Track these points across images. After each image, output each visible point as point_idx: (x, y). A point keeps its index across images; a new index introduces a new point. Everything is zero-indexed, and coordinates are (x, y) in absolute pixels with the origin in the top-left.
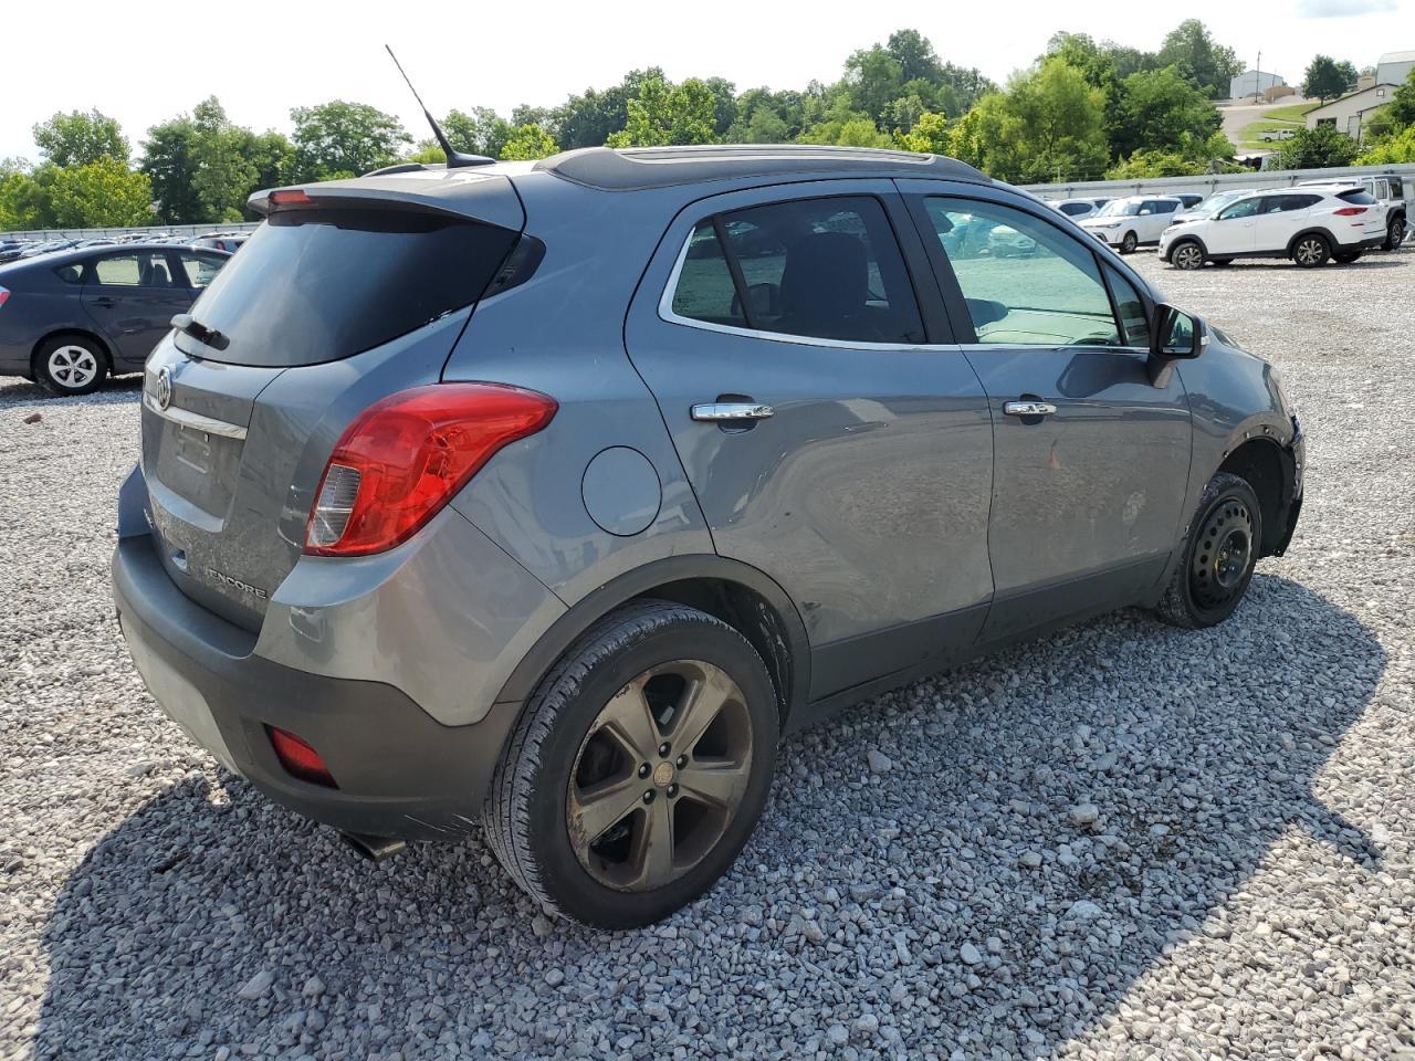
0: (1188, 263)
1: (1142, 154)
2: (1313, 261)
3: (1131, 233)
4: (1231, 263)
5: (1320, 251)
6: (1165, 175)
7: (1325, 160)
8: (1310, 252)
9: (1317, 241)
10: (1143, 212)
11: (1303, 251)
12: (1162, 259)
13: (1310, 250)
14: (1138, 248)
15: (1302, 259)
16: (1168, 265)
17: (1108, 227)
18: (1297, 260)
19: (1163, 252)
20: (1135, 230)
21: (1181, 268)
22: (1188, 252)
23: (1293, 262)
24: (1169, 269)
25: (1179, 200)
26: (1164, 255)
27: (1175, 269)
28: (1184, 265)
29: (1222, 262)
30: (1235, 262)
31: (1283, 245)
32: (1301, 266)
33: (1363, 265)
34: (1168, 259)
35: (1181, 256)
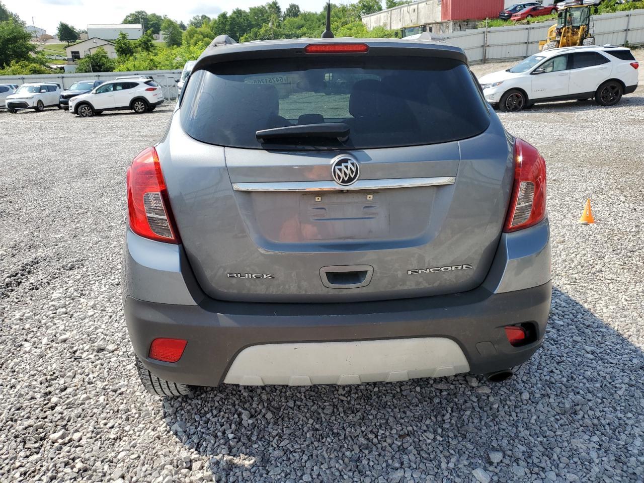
0: (86, 114)
1: (17, 62)
2: (141, 110)
3: (40, 101)
4: (103, 113)
5: (143, 106)
6: (33, 73)
7: (101, 69)
8: (139, 107)
9: (141, 102)
10: (42, 91)
11: (137, 107)
12: (73, 113)
13: (139, 106)
14: (44, 109)
15: (137, 110)
16: (76, 115)
17: (27, 98)
18: (135, 110)
19: (72, 109)
20: (41, 99)
21: (84, 116)
22: (85, 109)
23: (133, 111)
24: (76, 117)
25: (56, 85)
26: (73, 110)
27: (80, 117)
28: (85, 115)
29: (98, 113)
30: (104, 112)
31: (128, 104)
32: (137, 113)
33: (156, 112)
34: (76, 112)
35: (82, 111)
